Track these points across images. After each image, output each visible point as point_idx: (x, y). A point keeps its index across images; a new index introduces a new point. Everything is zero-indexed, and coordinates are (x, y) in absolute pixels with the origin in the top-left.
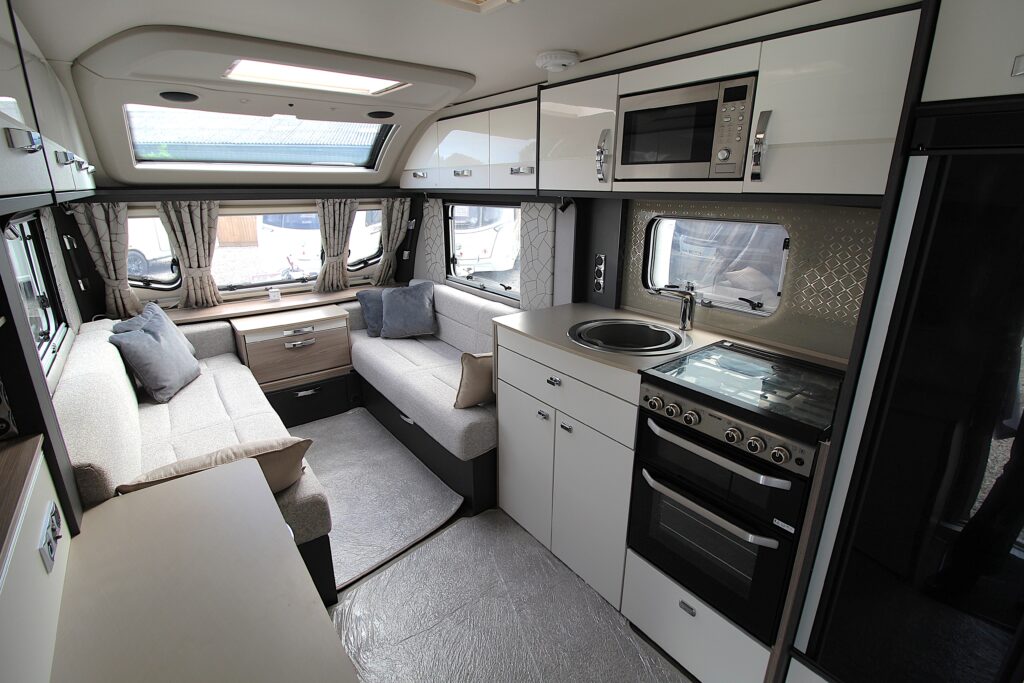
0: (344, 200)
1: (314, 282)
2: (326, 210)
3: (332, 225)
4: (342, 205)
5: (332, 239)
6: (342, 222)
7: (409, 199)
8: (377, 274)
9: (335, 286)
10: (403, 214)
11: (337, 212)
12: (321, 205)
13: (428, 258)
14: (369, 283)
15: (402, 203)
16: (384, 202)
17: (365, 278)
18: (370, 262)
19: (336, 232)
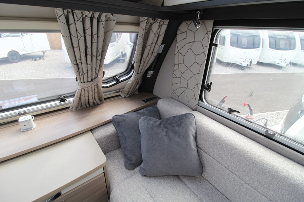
0: (97, 15)
1: (73, 99)
2: (72, 27)
3: (83, 49)
4: (95, 22)
5: (84, 66)
6: (95, 45)
7: (167, 22)
8: (126, 89)
9: (91, 103)
10: (158, 38)
11: (89, 32)
12: (63, 19)
13: (175, 81)
14: (119, 95)
15: (160, 26)
16: (144, 21)
17: (116, 92)
18: (121, 79)
19: (89, 57)
